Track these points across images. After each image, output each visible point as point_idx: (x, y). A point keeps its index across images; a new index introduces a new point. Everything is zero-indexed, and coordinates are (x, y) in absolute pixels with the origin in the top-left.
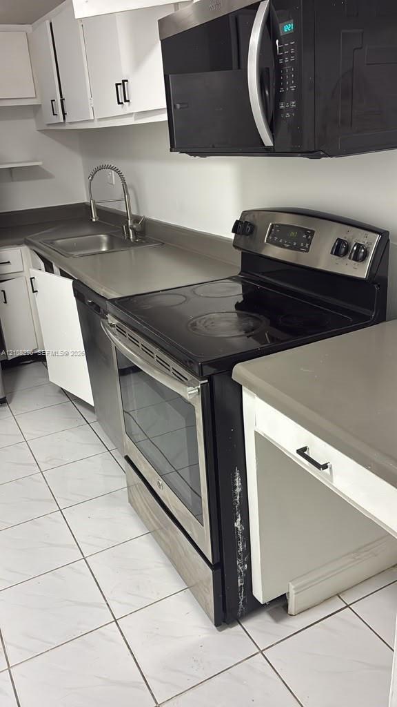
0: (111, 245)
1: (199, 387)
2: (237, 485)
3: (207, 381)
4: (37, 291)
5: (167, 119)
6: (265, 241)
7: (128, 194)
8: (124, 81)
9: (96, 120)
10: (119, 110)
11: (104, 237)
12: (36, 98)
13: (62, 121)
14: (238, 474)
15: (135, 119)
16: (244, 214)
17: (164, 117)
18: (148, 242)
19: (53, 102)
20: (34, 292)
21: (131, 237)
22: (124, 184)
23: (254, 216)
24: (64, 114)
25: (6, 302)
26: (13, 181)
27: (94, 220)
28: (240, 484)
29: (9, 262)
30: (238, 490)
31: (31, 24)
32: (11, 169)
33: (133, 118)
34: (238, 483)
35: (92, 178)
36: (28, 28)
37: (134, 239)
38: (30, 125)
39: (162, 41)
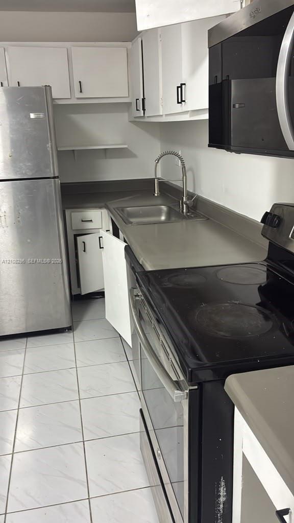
0: (169, 215)
1: (188, 391)
2: (221, 494)
3: (196, 387)
4: (103, 248)
5: (208, 118)
6: (290, 237)
7: (186, 176)
8: (182, 84)
9: (164, 116)
10: (179, 108)
11: (164, 208)
12: (128, 97)
13: (142, 115)
14: (223, 484)
15: (190, 116)
16: (276, 206)
17: (206, 116)
18: (197, 216)
19: (138, 101)
20: (101, 248)
21: (185, 211)
22: (184, 167)
23: (283, 210)
24: (144, 109)
25: (84, 251)
26: (106, 159)
27: (156, 195)
28: (225, 494)
29: (91, 221)
30: (222, 499)
31: (131, 41)
32: (105, 149)
33: (189, 114)
34: (222, 492)
35: (158, 161)
36: (129, 44)
37: (187, 213)
38: (124, 117)
39: (209, 48)
